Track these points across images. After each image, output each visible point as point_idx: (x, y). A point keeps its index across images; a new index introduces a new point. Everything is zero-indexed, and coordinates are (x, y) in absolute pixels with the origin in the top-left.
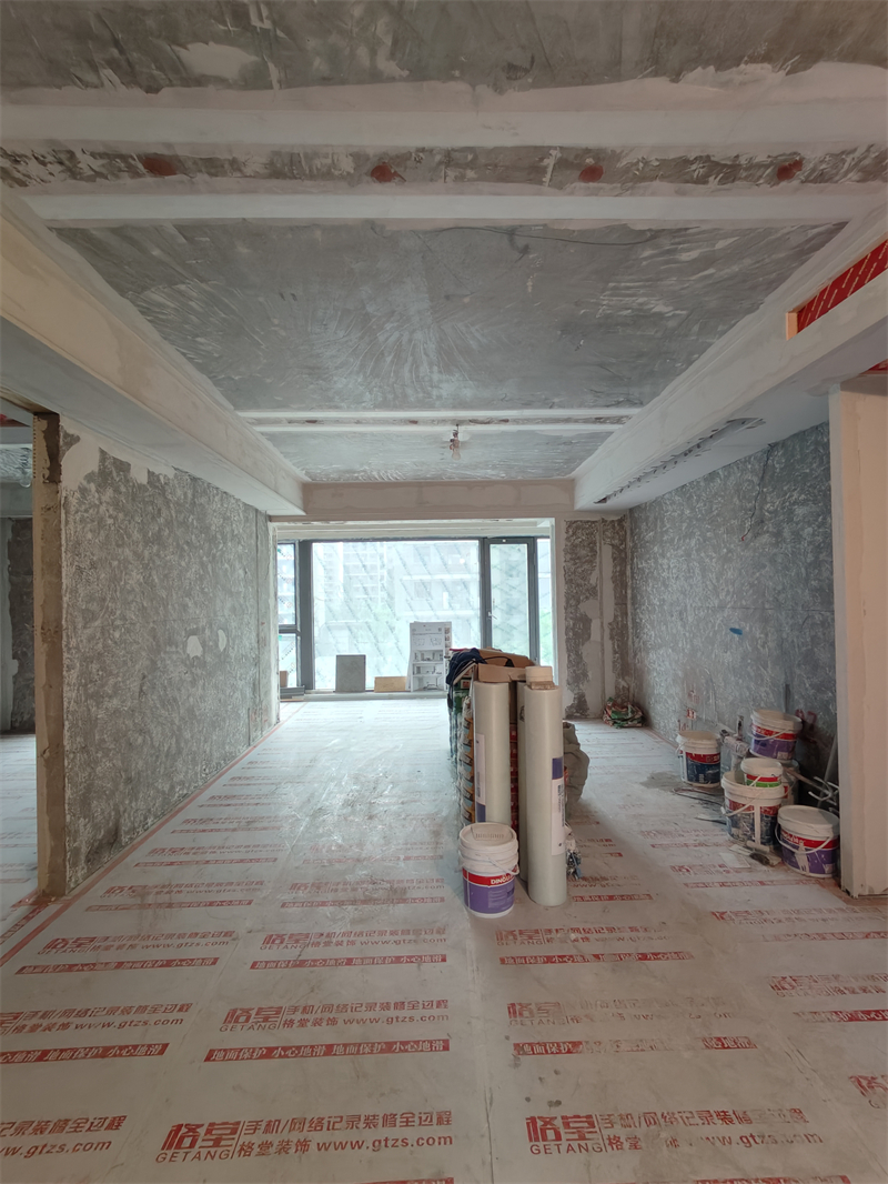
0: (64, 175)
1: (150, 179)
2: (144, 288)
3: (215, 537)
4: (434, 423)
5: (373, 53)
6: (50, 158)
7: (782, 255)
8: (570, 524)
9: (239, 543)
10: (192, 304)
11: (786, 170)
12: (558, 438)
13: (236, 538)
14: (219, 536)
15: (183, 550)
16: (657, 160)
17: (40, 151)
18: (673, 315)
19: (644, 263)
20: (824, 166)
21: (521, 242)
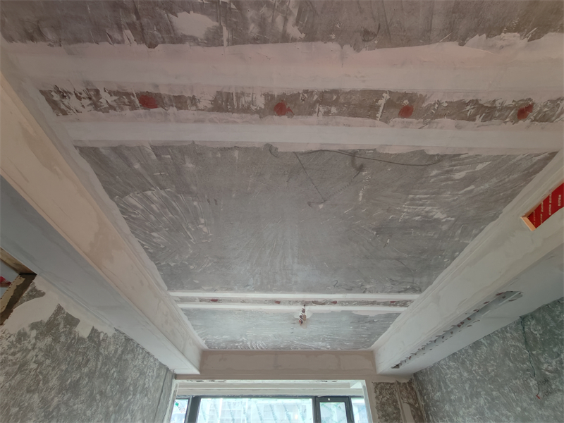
0: (91, 107)
1: (141, 111)
2: (126, 194)
3: (128, 389)
4: (290, 302)
5: (286, 20)
6: (84, 95)
7: (515, 176)
8: (377, 385)
9: (146, 395)
10: (153, 206)
11: (523, 111)
12: (366, 317)
13: (145, 391)
14: (131, 388)
15: (94, 399)
16: (446, 102)
17: (80, 88)
18: (446, 221)
19: (432, 180)
20: (546, 109)
21: (358, 162)
